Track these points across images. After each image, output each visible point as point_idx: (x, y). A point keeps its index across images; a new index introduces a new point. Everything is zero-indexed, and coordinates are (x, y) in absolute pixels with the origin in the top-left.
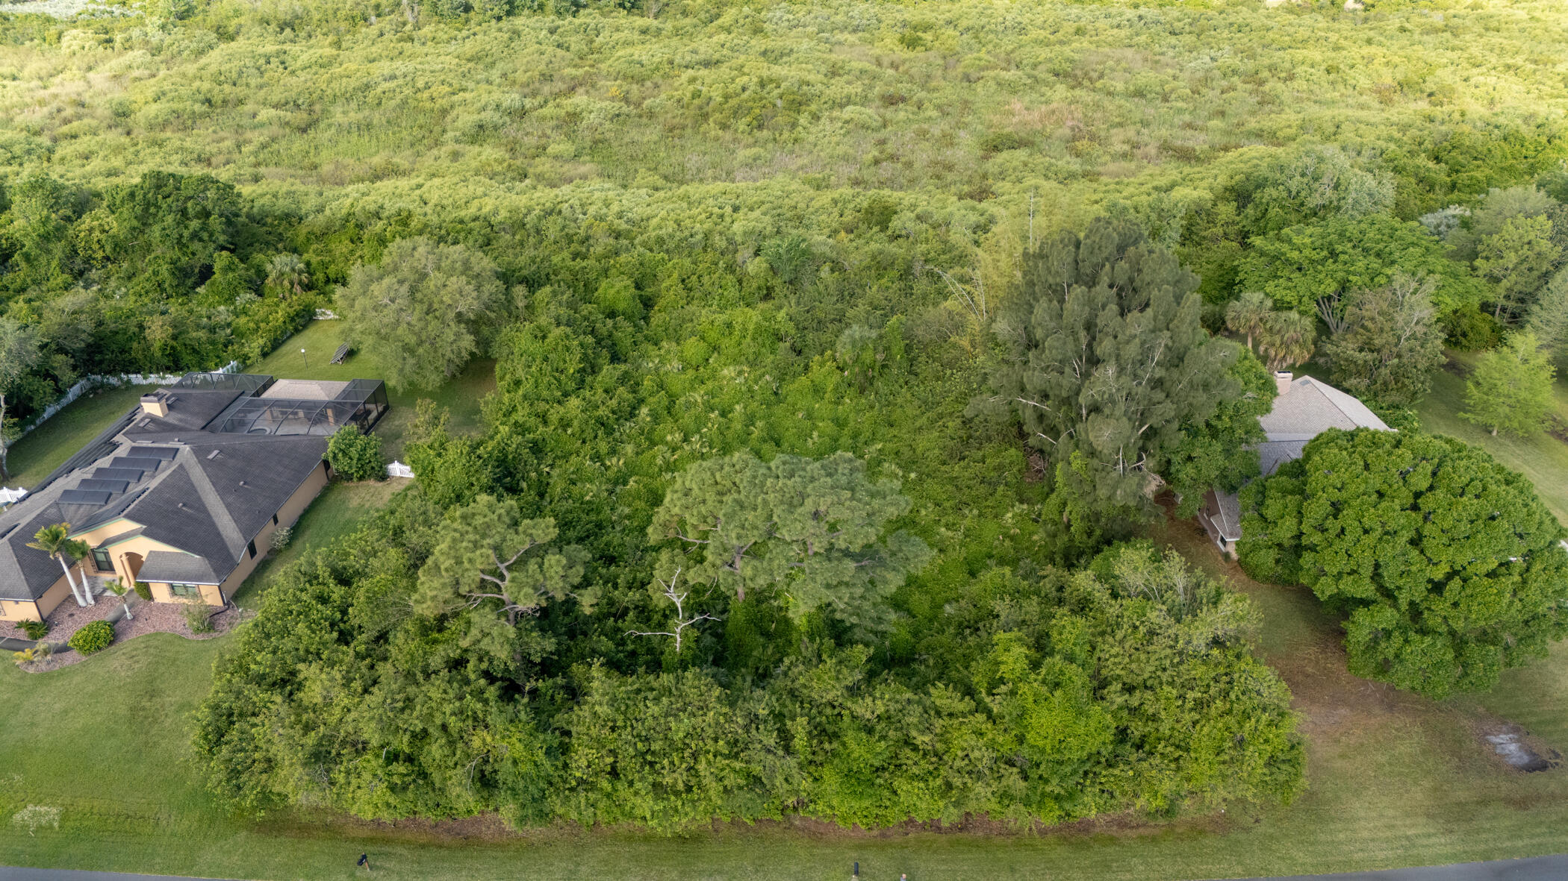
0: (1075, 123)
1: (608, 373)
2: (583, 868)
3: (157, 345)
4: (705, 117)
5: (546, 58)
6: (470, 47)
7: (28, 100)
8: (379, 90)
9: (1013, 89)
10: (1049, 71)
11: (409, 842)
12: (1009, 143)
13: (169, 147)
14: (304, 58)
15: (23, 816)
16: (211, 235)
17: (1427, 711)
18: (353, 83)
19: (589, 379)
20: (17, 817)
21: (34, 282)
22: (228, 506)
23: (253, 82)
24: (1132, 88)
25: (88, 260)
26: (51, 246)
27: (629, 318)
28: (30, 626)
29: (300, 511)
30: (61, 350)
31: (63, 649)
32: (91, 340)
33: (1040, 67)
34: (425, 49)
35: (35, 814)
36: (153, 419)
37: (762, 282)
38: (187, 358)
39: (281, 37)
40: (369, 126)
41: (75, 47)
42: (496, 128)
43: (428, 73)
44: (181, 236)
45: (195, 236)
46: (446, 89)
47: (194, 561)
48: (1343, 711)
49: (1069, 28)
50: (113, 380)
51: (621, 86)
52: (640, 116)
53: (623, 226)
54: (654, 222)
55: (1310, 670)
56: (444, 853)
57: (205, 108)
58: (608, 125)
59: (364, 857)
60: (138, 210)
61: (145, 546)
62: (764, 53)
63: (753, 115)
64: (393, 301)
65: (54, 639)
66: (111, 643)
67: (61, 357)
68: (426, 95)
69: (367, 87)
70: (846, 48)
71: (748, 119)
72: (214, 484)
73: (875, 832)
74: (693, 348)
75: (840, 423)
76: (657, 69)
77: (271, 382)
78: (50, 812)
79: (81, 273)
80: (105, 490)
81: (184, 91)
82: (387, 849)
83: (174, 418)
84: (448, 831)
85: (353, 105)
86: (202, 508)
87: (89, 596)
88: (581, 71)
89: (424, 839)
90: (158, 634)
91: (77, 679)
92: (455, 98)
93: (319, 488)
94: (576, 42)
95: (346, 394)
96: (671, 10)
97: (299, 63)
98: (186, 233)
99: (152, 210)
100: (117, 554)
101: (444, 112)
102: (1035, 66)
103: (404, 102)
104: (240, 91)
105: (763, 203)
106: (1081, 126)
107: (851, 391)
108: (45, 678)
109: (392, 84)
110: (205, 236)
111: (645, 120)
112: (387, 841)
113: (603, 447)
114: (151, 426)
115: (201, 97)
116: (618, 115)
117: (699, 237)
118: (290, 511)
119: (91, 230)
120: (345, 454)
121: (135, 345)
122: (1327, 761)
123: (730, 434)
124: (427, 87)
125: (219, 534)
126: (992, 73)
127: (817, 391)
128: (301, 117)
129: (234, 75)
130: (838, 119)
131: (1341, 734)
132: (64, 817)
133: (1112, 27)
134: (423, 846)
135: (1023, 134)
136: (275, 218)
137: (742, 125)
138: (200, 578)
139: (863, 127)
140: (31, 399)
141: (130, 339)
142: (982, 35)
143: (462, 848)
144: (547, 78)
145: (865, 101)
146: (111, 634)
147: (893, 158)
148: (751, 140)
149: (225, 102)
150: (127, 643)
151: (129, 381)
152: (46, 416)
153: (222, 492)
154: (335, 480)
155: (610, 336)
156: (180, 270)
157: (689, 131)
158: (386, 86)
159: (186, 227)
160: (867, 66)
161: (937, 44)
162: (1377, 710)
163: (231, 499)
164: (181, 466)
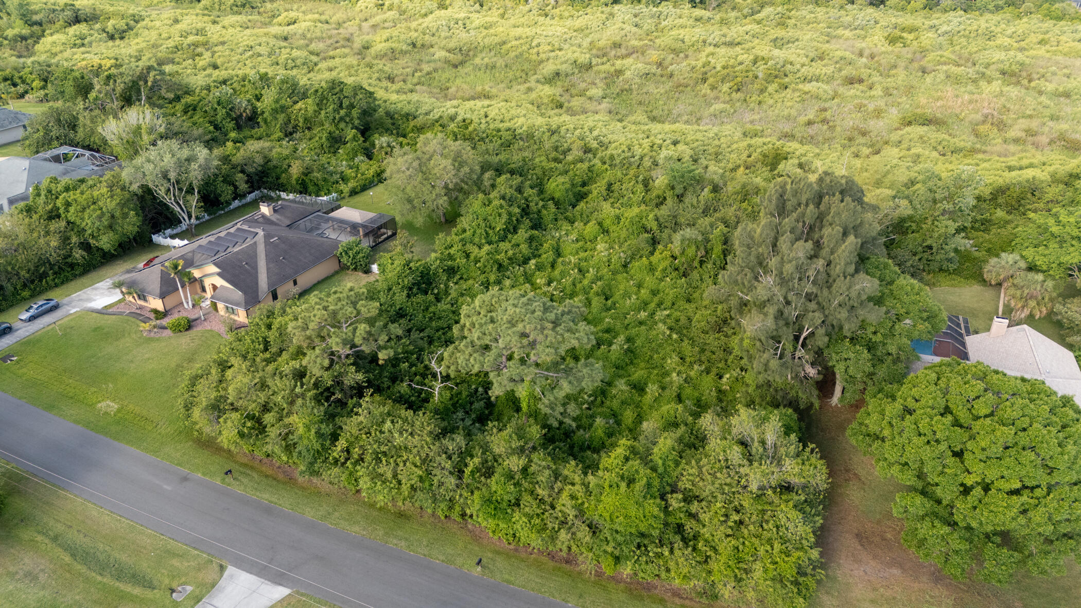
0: (990, 111)
1: (523, 234)
2: (336, 513)
3: (295, 177)
4: (704, 80)
5: (623, 33)
6: (578, 23)
7: (324, 35)
8: (510, 45)
9: (957, 80)
10: (997, 70)
11: (262, 472)
12: (921, 121)
13: (375, 68)
14: (477, 23)
15: (102, 405)
16: (352, 119)
17: (967, 592)
18: (497, 40)
19: (510, 236)
20: (99, 405)
21: (267, 134)
22: (268, 269)
23: (443, 34)
24: (1061, 89)
25: (295, 127)
26: (278, 116)
27: (557, 204)
28: (156, 311)
29: (315, 282)
30: (243, 171)
31: (164, 328)
32: (260, 168)
33: (993, 67)
34: (552, 22)
35: (108, 406)
36: (263, 216)
37: (660, 193)
38: (311, 188)
39: (472, 9)
40: (494, 67)
41: (363, 8)
42: (567, 75)
43: (542, 37)
44: (335, 118)
45: (341, 119)
46: (550, 48)
47: (238, 295)
48: (896, 571)
49: (1034, 38)
50: (273, 194)
51: (660, 55)
52: (662, 76)
53: (594, 145)
54: (613, 145)
55: (889, 536)
56: (275, 483)
57: (410, 48)
58: (637, 80)
59: (230, 471)
60: (317, 100)
61: (220, 282)
62: (775, 40)
63: (736, 81)
64: (408, 169)
65: (165, 322)
66: (187, 330)
67: (241, 175)
68: (536, 50)
69: (504, 43)
70: (841, 41)
71: (732, 84)
72: (266, 256)
73: (512, 547)
74: (591, 228)
75: (654, 293)
76: (693, 45)
77: (339, 207)
78: (115, 406)
79: (291, 134)
80: (217, 249)
81: (402, 37)
82: (249, 472)
83: (275, 218)
84: (284, 472)
85: (493, 53)
86: (255, 268)
87: (190, 303)
88: (641, 43)
89: (270, 472)
90: (211, 330)
91: (164, 344)
92: (552, 54)
93: (332, 271)
94: (649, 24)
95: (372, 221)
96: (725, 6)
97: (473, 25)
98: (337, 117)
99: (325, 102)
100: (208, 283)
101: (542, 62)
102: (987, 66)
103: (521, 54)
104: (434, 40)
105: (697, 140)
106: (995, 113)
107: (674, 274)
108: (149, 340)
109: (517, 43)
110: (348, 119)
111: (664, 79)
112: (252, 468)
113: (492, 278)
114: (261, 220)
115: (409, 41)
116: (647, 74)
117: (637, 158)
118: (306, 279)
119: (300, 110)
120: (346, 253)
121: (284, 175)
122: (858, 601)
123: (579, 286)
124: (538, 45)
125: (257, 284)
126: (945, 68)
127: (652, 269)
128: (457, 58)
129: (434, 30)
130: (799, 90)
131: (882, 586)
132: (119, 411)
133: (1074, 41)
134: (267, 476)
135: (938, 115)
136: (401, 115)
137: (725, 88)
138: (237, 305)
139: (817, 97)
140: (221, 196)
141: (283, 172)
142: (956, 38)
143: (285, 483)
144: (616, 45)
145: (830, 79)
146: (189, 325)
147: (824, 121)
148: (727, 98)
149: (423, 45)
150: (193, 333)
151: (280, 196)
152: (231, 207)
153: (269, 260)
154: (343, 268)
155: (539, 211)
156: (333, 138)
157: (689, 88)
158: (514, 43)
159: (339, 113)
160: (848, 54)
161: (915, 43)
162: (925, 579)
163: (271, 265)
164: (255, 243)
